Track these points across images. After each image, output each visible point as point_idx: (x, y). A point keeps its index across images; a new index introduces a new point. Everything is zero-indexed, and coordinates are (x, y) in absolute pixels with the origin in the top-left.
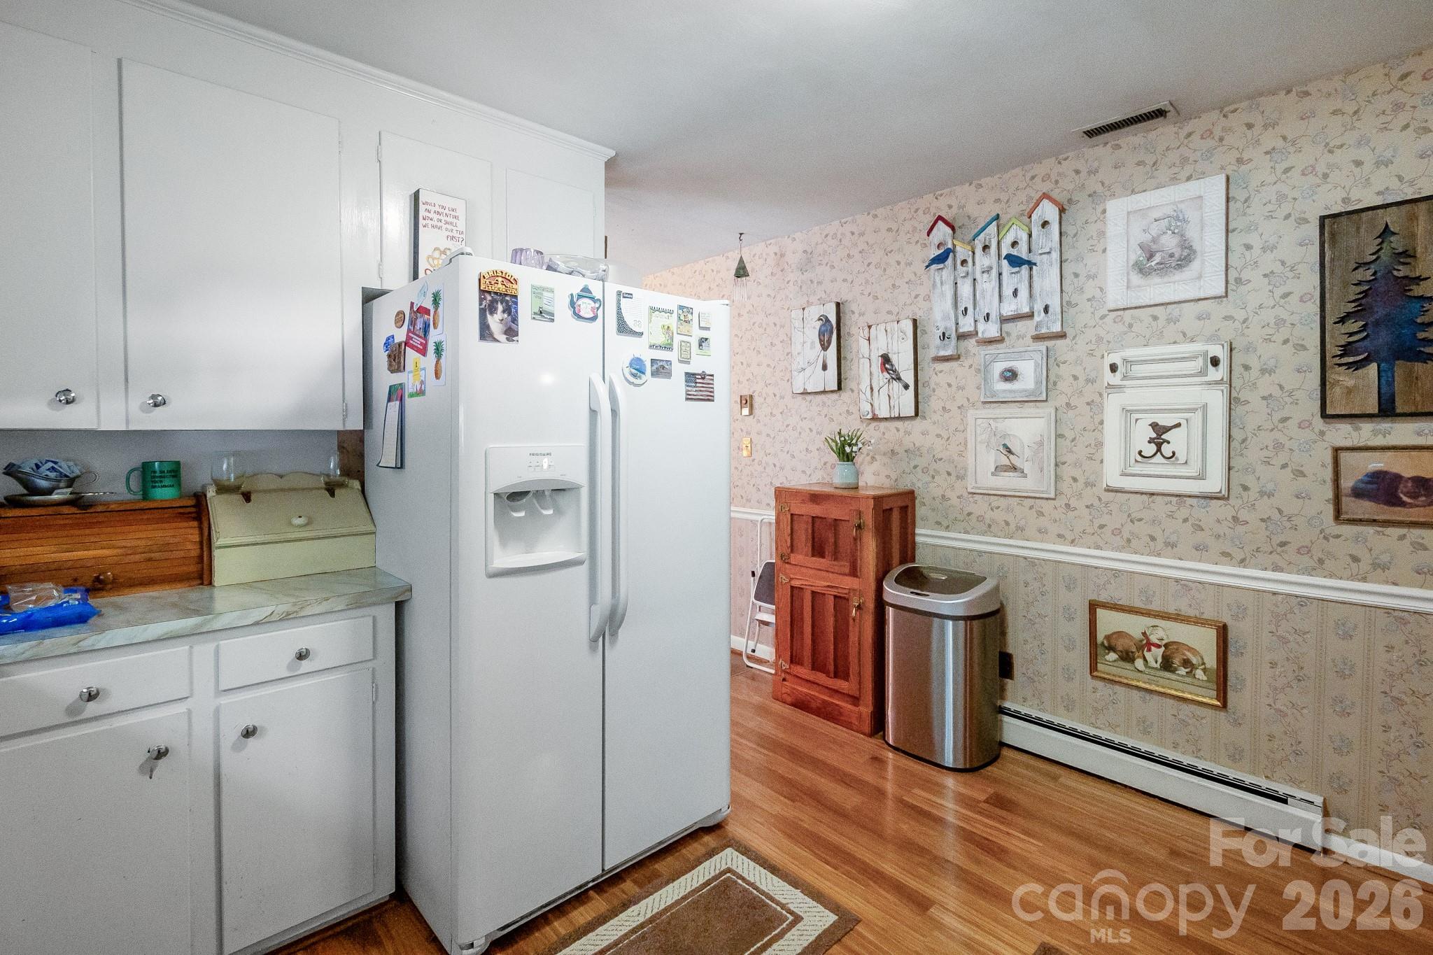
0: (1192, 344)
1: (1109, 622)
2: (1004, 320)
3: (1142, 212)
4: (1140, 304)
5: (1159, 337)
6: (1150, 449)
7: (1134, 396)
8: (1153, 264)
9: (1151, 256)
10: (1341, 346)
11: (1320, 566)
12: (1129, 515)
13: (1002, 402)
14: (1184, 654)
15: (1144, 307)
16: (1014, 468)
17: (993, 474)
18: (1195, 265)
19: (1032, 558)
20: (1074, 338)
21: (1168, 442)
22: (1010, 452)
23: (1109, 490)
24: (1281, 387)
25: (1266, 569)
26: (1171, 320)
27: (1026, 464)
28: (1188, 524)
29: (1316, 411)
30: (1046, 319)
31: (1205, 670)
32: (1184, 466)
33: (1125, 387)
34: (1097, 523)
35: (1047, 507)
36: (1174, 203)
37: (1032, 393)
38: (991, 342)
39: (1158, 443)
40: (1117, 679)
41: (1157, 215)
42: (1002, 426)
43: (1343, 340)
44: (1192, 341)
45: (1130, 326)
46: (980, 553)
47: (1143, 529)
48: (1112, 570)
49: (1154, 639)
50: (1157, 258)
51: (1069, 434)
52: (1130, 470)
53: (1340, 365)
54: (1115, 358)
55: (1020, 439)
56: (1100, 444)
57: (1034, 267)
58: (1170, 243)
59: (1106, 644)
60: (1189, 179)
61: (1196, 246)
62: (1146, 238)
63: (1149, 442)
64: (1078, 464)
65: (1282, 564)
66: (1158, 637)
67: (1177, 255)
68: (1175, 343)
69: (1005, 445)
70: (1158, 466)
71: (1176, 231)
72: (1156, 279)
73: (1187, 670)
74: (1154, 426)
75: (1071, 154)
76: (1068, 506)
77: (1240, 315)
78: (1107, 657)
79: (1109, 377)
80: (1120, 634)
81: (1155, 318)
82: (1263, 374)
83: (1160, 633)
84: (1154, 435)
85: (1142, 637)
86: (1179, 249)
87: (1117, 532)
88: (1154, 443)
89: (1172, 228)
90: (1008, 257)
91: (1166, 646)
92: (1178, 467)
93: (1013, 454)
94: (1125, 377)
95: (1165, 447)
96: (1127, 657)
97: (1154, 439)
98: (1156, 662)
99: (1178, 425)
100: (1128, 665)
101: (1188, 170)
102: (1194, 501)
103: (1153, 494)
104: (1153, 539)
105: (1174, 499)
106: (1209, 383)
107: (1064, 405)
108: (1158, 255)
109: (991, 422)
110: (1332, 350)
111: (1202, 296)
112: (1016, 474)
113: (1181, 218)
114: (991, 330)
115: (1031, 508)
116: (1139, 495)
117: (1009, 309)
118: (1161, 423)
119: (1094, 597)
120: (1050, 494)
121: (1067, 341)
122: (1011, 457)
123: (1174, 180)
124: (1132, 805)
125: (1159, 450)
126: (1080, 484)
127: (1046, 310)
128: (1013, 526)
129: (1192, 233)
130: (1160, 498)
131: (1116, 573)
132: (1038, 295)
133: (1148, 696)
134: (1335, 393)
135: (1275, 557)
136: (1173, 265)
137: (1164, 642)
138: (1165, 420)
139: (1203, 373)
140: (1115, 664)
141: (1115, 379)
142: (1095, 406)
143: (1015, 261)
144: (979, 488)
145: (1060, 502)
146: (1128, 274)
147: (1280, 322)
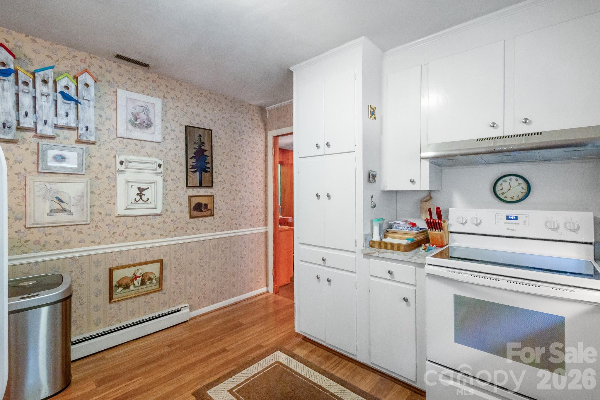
0: (150, 158)
1: (118, 275)
2: (56, 127)
3: (134, 100)
4: (132, 138)
5: (138, 153)
6: (138, 198)
7: (130, 176)
8: (137, 123)
9: (136, 120)
10: (191, 166)
11: (186, 233)
12: (127, 226)
13: (53, 173)
14: (149, 276)
15: (133, 139)
16: (64, 210)
17: (48, 214)
18: (152, 128)
19: (74, 257)
20: (99, 146)
21: (144, 195)
22: (61, 201)
23: (119, 216)
24: (176, 177)
25: (173, 237)
26: (142, 147)
27: (72, 207)
28: (149, 226)
29: (184, 185)
30: (86, 133)
31: (156, 279)
32: (150, 204)
33: (126, 171)
34: (112, 232)
35: (84, 228)
36: (145, 102)
37: (76, 170)
38: (44, 137)
39: (140, 195)
40: (126, 297)
41: (139, 104)
42: (55, 187)
43: (192, 164)
44: (150, 156)
45: (126, 146)
46: (36, 263)
47: (132, 231)
48: (119, 251)
49: (138, 275)
50: (139, 121)
51: (97, 192)
52: (129, 207)
53: (191, 171)
54: (122, 158)
55: (68, 194)
56: (114, 196)
57: (79, 104)
58: (143, 117)
59: (117, 285)
60: (148, 95)
61: (153, 121)
62: (135, 112)
63: (137, 195)
64: (101, 206)
65: (177, 234)
66: (139, 273)
67: (146, 122)
68: (144, 156)
69: (57, 198)
70: (141, 204)
71: (146, 113)
72: (138, 130)
73: (150, 282)
74: (139, 188)
75: (98, 57)
76: (96, 226)
77: (165, 151)
78: (118, 291)
79: (119, 166)
80: (124, 278)
81: (136, 145)
82: (171, 172)
83: (140, 271)
84: (139, 192)
85: (133, 276)
86: (147, 121)
87: (121, 234)
88: (139, 195)
89: (144, 111)
90: (62, 93)
91: (142, 276)
92: (148, 204)
93: (63, 202)
94: (127, 168)
95: (143, 197)
96: (127, 287)
97: (139, 193)
98: (138, 284)
99: (148, 188)
100: (127, 290)
101: (147, 91)
102: (151, 217)
103: (136, 216)
104: (136, 234)
105: (144, 217)
106: (157, 173)
107: (94, 177)
108: (139, 120)
109: (47, 184)
110: (190, 167)
111: (155, 141)
112: (65, 213)
113: (147, 109)
114: (48, 131)
115: (75, 230)
116: (131, 217)
117: (62, 121)
118: (142, 187)
119: (111, 266)
120: (87, 222)
121: (96, 146)
122: (62, 204)
123: (143, 92)
124: (139, 345)
125: (141, 198)
126: (103, 215)
127: (87, 129)
128: (61, 243)
129: (151, 116)
130: (139, 217)
131: (121, 252)
132: (81, 120)
133: (134, 299)
134: (190, 180)
135: (175, 233)
136: (145, 126)
137: (142, 274)
138: (143, 186)
139: (156, 169)
140: (122, 292)
141: (122, 168)
142: (112, 179)
143: (66, 97)
144: (38, 224)
145: (93, 225)
146: (127, 124)
147: (176, 155)
